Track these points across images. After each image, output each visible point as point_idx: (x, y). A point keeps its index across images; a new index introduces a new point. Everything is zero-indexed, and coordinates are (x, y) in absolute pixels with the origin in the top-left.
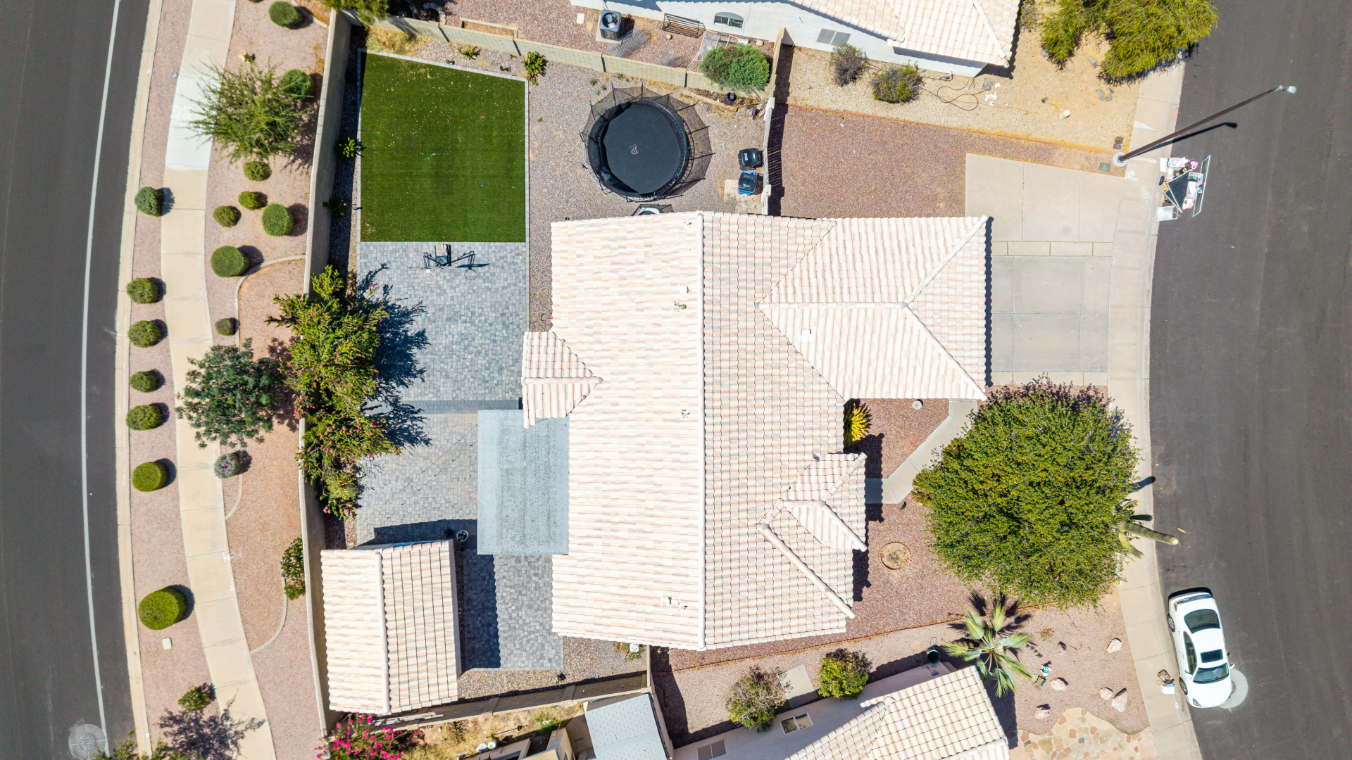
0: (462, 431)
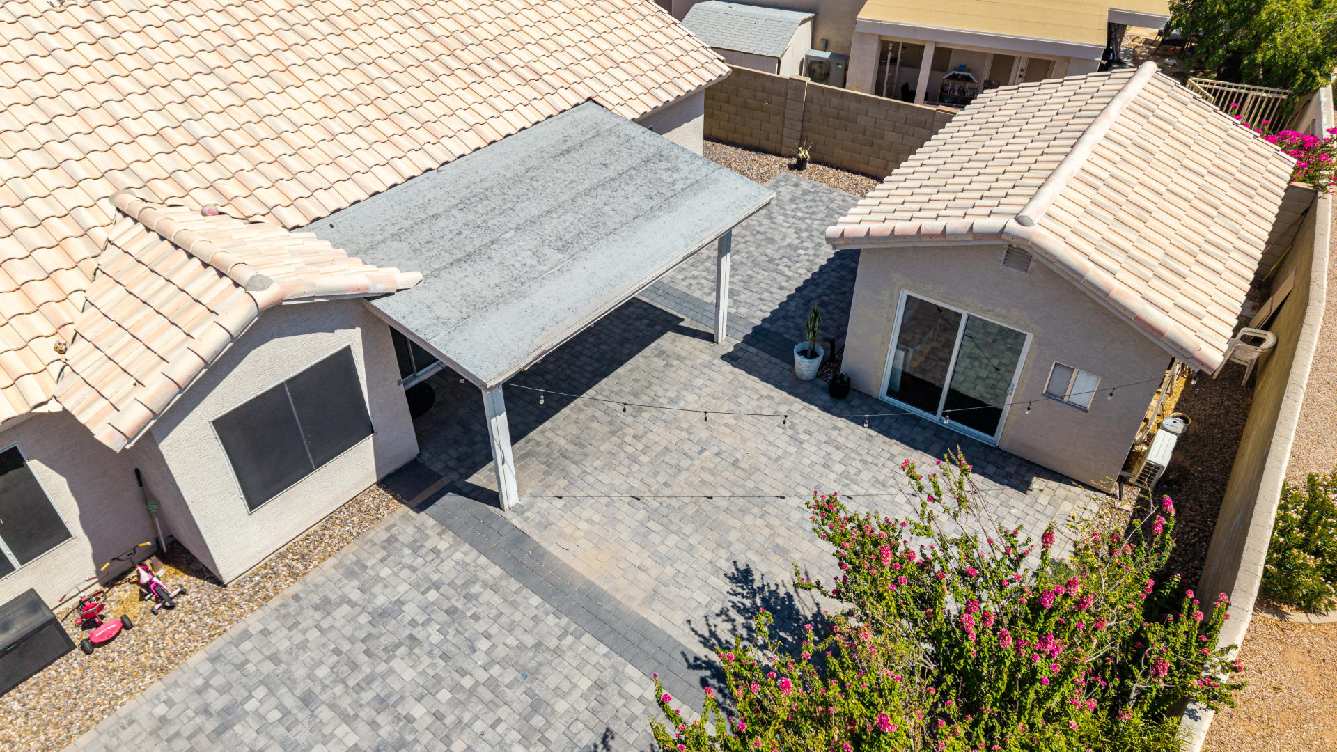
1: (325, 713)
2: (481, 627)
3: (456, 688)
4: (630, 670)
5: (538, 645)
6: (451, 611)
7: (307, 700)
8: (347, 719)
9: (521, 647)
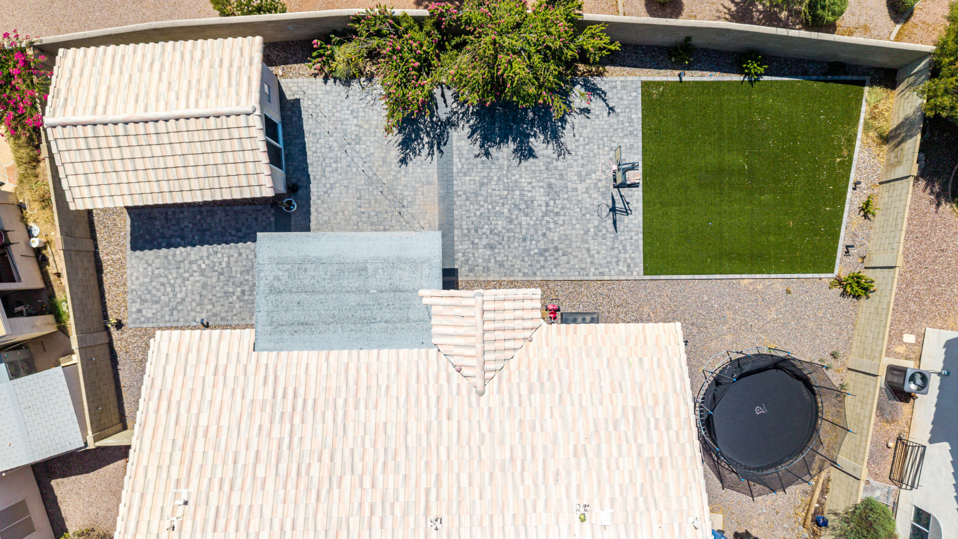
0: (417, 202)
1: (524, 231)
2: (474, 219)
3: (494, 208)
4: (455, 170)
5: (467, 199)
6: (476, 231)
7: (524, 240)
8: (520, 224)
9: (471, 204)
